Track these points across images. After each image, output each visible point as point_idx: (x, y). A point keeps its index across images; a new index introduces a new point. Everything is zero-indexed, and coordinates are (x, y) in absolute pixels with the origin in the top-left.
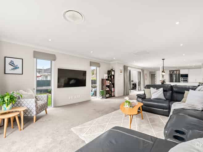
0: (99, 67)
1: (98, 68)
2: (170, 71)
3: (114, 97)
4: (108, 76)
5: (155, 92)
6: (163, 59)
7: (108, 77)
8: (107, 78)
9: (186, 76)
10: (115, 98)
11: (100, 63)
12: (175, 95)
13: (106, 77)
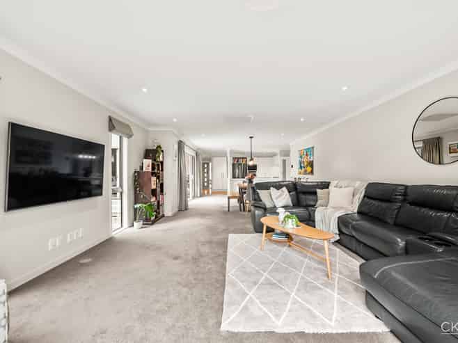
0: (130, 136)
1: (125, 140)
2: (234, 159)
3: (163, 219)
4: (153, 164)
5: (280, 196)
6: (251, 138)
7: (153, 168)
8: (150, 169)
9: (254, 168)
10: (165, 220)
11: (130, 125)
12: (302, 197)
13: (149, 166)
